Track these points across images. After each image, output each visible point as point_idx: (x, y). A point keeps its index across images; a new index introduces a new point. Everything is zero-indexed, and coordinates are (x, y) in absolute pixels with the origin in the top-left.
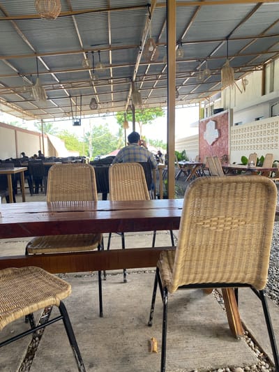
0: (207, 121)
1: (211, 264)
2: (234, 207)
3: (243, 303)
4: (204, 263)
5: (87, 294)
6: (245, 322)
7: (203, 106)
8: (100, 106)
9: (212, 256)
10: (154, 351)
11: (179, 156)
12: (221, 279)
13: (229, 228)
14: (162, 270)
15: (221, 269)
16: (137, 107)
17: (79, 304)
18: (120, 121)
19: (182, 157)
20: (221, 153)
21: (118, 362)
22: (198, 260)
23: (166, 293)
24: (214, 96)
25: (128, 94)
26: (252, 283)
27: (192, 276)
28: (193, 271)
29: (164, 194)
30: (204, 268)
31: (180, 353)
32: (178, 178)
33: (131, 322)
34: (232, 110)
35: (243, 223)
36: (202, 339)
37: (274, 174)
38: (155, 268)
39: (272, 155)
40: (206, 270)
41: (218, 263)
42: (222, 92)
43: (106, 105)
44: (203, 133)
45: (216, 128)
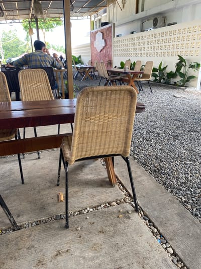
0: (96, 33)
1: (96, 144)
2: (110, 107)
3: (117, 164)
4: (91, 144)
5: (10, 170)
6: (118, 175)
7: (93, 19)
8: (6, 13)
9: (96, 140)
10: (61, 201)
11: (77, 60)
12: (103, 153)
13: (107, 121)
14: (64, 150)
15: (102, 147)
16: (39, 16)
17: (6, 177)
18: (26, 27)
19: (78, 61)
20: (107, 58)
21: (37, 211)
22: (87, 143)
23: (67, 165)
24: (101, 11)
25: (30, 4)
26: (121, 153)
27: (84, 153)
28: (84, 150)
29: (65, 91)
30: (91, 147)
31: (78, 200)
32: (76, 78)
33: (45, 185)
34: (114, 24)
35: (116, 117)
36: (92, 189)
37: (141, 75)
38: (59, 149)
39: (140, 61)
40: (93, 148)
41: (100, 144)
42: (107, 8)
43: (11, 13)
44: (94, 42)
45: (103, 38)
